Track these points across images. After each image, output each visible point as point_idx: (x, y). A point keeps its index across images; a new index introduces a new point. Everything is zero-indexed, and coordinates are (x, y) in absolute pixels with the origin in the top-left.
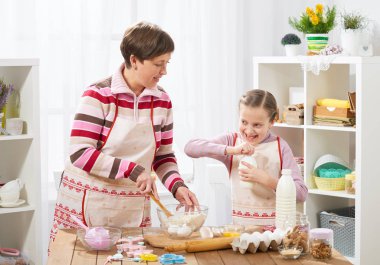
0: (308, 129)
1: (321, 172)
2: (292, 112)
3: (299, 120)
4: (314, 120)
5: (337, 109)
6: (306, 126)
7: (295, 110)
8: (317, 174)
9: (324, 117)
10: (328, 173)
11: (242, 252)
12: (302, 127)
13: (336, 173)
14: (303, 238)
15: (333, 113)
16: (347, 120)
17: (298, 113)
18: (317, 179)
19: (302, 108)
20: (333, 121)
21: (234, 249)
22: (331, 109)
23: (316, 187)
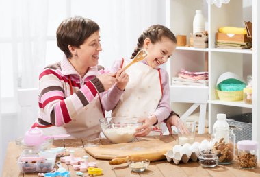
0: (212, 52)
1: (223, 87)
2: (199, 38)
3: (204, 44)
4: (216, 44)
5: (236, 35)
6: (210, 49)
7: (201, 36)
8: (219, 88)
9: (225, 42)
10: (228, 87)
11: (176, 162)
12: (207, 50)
13: (234, 87)
14: (229, 149)
15: (232, 39)
16: (245, 44)
17: (204, 38)
18: (219, 92)
19: (207, 34)
20: (232, 45)
21: (169, 160)
22: (231, 35)
23: (218, 98)
